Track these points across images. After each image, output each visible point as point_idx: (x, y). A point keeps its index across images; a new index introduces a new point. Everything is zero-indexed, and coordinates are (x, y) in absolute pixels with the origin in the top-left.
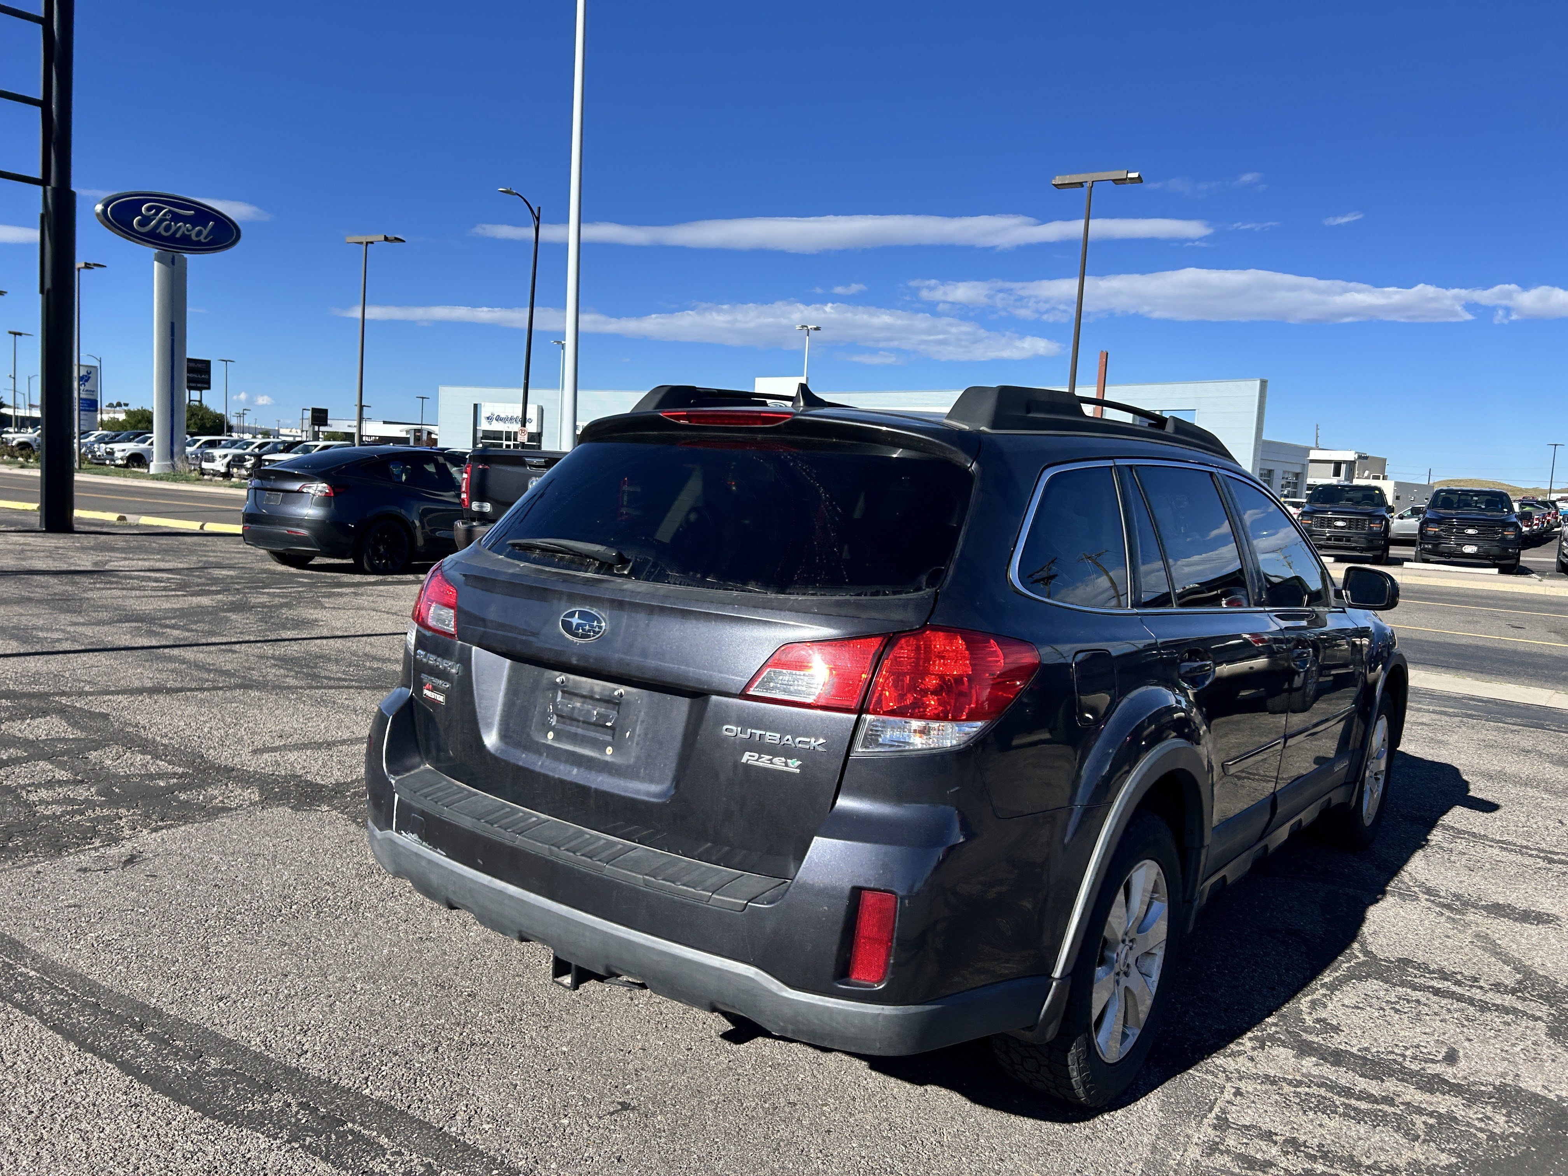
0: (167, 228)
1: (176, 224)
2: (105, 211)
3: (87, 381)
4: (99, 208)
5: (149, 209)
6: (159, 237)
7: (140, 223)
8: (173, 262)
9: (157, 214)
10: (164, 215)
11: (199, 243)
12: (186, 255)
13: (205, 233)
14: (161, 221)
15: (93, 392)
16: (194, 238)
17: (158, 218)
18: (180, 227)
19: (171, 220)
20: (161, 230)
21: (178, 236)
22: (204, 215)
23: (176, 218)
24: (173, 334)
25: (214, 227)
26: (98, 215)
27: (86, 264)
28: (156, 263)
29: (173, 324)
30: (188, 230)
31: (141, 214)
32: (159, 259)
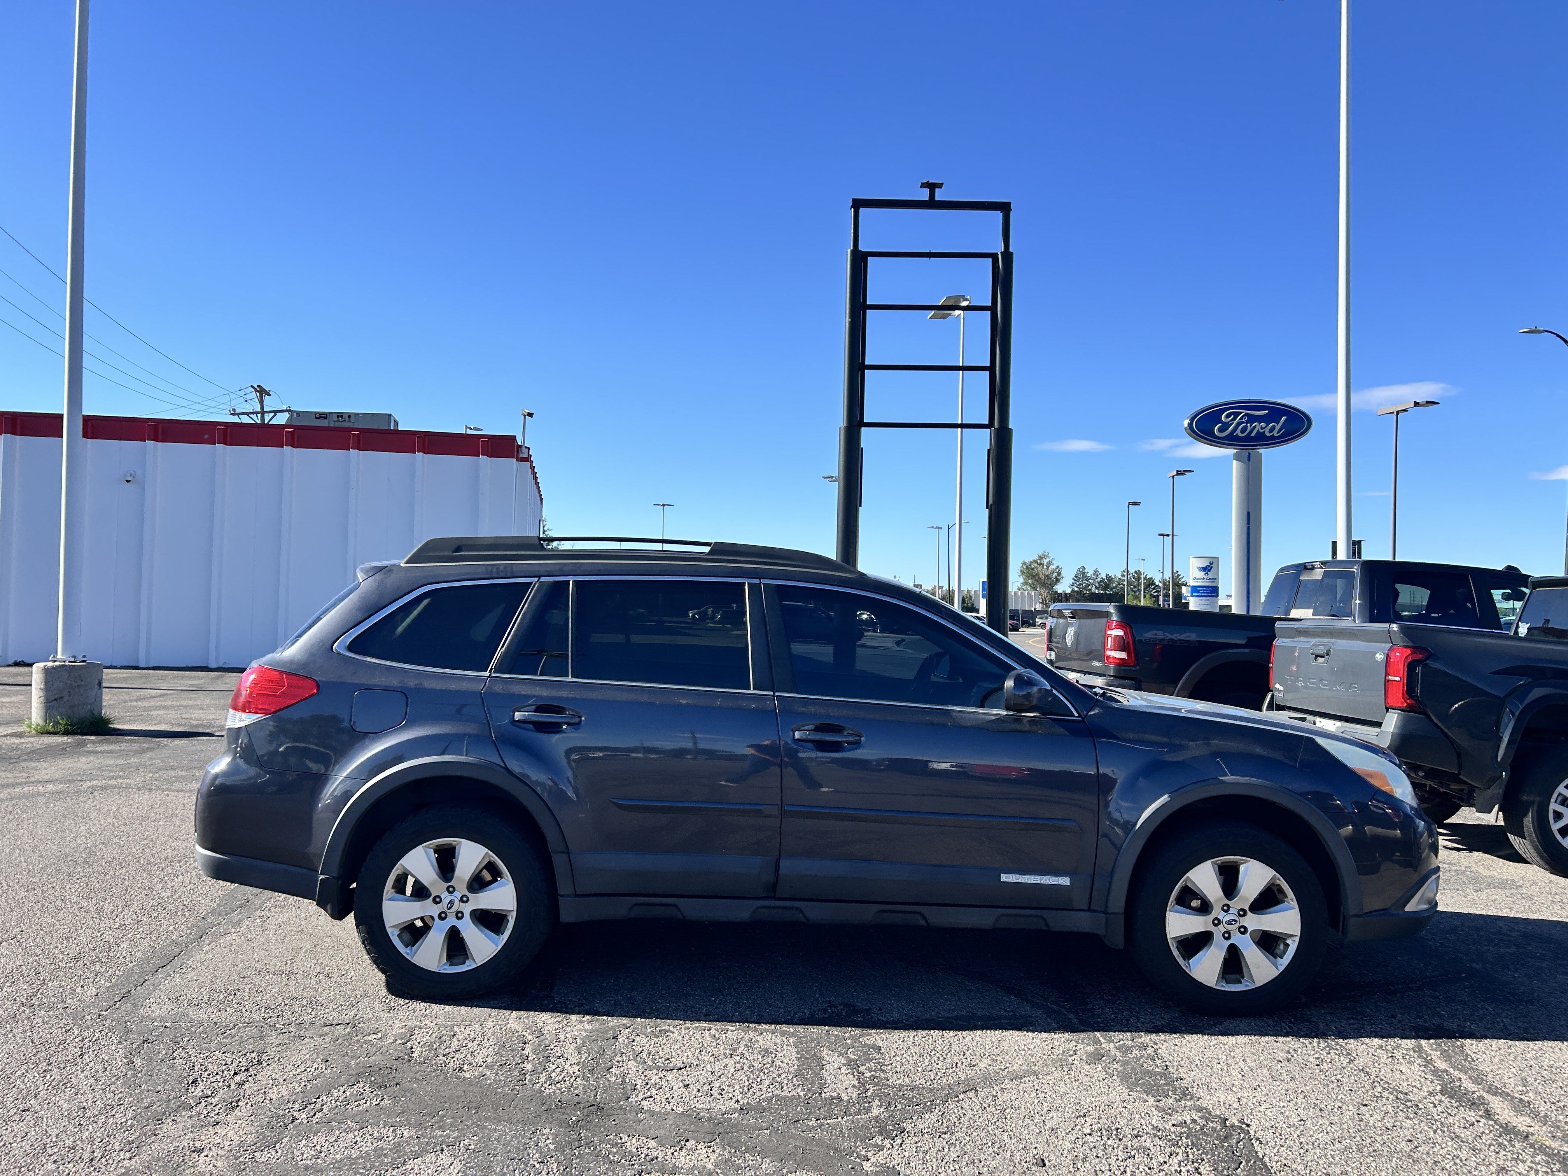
0: (1244, 430)
1: (1251, 425)
2: (1190, 424)
3: (1209, 570)
4: (1186, 422)
5: (1228, 416)
6: (1238, 439)
7: (1221, 430)
8: (1249, 459)
9: (1234, 419)
10: (1241, 418)
11: (1273, 438)
12: (1260, 451)
13: (1278, 427)
14: (1239, 424)
15: (1214, 579)
16: (1268, 434)
17: (1235, 422)
18: (1255, 426)
19: (1247, 422)
20: (1238, 432)
21: (1253, 434)
22: (1276, 411)
23: (1252, 419)
24: (1248, 523)
25: (1286, 421)
26: (1186, 429)
27: (1178, 471)
28: (1235, 462)
29: (1248, 513)
30: (1262, 428)
31: (1221, 421)
32: (1237, 457)
